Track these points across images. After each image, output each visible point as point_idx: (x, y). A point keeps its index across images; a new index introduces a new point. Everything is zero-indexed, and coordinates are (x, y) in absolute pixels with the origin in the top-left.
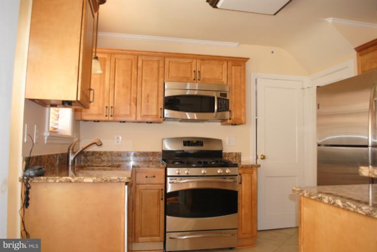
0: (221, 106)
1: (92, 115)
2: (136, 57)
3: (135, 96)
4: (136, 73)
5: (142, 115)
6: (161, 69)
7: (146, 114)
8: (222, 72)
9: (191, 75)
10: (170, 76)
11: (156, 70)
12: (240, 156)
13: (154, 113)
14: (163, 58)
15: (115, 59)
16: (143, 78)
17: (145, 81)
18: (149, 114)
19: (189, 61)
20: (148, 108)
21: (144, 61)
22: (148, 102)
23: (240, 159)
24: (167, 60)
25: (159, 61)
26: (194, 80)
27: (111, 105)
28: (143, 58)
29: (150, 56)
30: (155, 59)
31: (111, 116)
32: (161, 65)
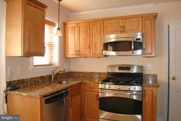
0: (137, 46)
1: (70, 55)
2: (89, 23)
3: (89, 44)
4: (89, 31)
5: (93, 54)
6: (102, 28)
7: (95, 53)
8: (138, 25)
9: (119, 29)
10: (107, 31)
11: (99, 29)
12: (157, 76)
13: (99, 52)
14: (103, 21)
15: (80, 26)
16: (93, 34)
17: (94, 35)
18: (97, 53)
19: (117, 21)
20: (96, 50)
21: (93, 25)
22: (96, 47)
23: (157, 78)
24: (105, 22)
25: (101, 23)
26: (121, 31)
27: (78, 49)
28: (93, 23)
29: (96, 21)
30: (99, 22)
31: (79, 55)
32: (102, 25)
